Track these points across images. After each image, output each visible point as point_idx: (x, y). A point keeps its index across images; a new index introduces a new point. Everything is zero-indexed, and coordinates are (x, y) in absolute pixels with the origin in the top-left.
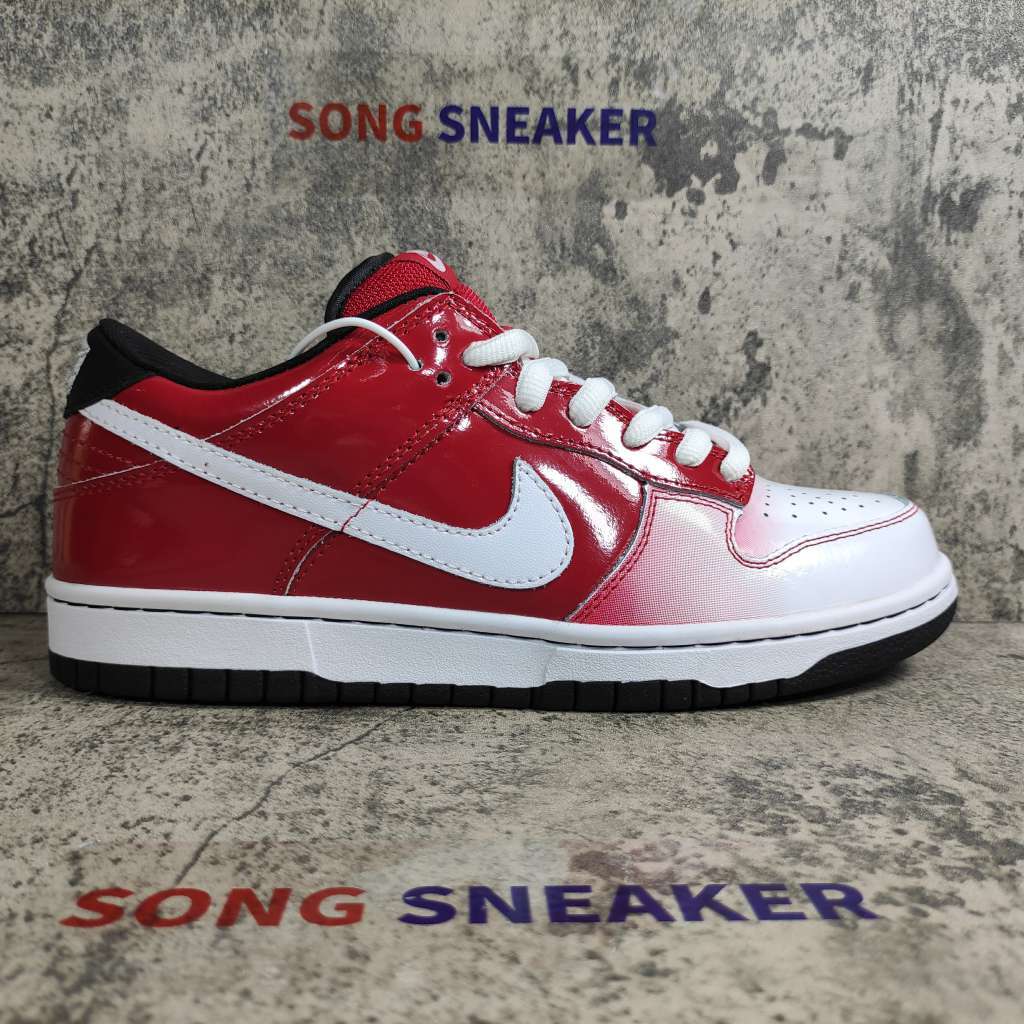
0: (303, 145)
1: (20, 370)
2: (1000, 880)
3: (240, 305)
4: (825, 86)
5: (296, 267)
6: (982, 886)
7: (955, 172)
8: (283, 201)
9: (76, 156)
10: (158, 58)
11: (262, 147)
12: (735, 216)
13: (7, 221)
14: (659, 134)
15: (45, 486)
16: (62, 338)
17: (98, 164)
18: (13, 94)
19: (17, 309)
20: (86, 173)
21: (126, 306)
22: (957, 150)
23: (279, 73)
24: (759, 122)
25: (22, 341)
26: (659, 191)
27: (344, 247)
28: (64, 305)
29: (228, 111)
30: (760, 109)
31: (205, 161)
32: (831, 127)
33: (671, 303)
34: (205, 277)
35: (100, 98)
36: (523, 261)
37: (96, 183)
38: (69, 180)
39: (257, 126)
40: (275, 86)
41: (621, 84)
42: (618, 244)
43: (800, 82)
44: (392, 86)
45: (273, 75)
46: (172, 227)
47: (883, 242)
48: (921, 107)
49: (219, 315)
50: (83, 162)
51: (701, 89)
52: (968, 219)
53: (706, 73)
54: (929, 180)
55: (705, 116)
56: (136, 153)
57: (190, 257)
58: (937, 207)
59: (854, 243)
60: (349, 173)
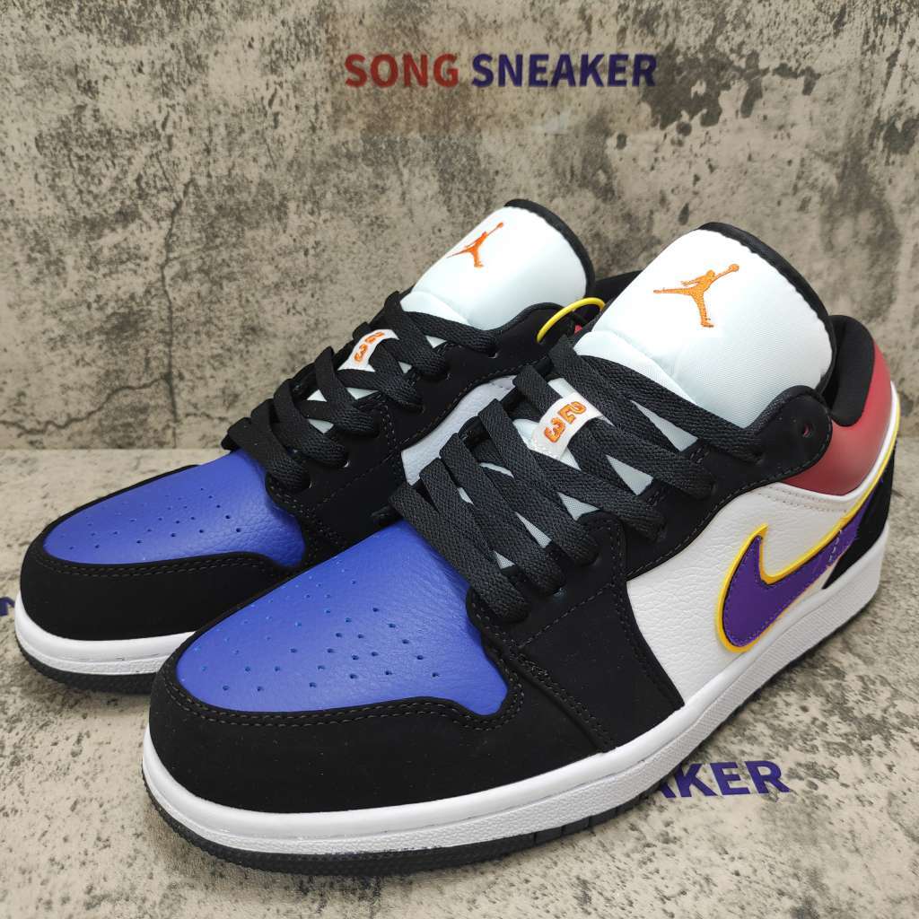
0: (359, 91)
1: (141, 280)
2: (861, 754)
3: (311, 226)
4: (803, 30)
5: (356, 194)
6: (850, 761)
7: (902, 104)
8: (342, 140)
9: (167, 106)
10: (230, 17)
11: (324, 94)
12: (715, 145)
13: (116, 162)
14: (657, 75)
15: (170, 366)
16: (171, 256)
17: (188, 112)
18: (108, 52)
19: (132, 233)
20: (177, 120)
21: (220, 229)
22: (906, 85)
23: (334, 29)
24: (742, 63)
25: (140, 258)
26: (654, 125)
27: (394, 178)
28: (170, 230)
29: (293, 63)
30: (746, 51)
31: (276, 107)
32: (803, 67)
33: (657, 216)
34: (282, 204)
35: (183, 54)
36: (540, 186)
37: (186, 128)
38: (164, 126)
39: (318, 76)
40: (332, 40)
41: (628, 32)
42: (617, 171)
43: (782, 27)
44: (432, 38)
45: (331, 27)
46: (252, 163)
47: (834, 163)
48: (881, 47)
49: (296, 235)
50: (174, 110)
51: (696, 35)
52: (906, 143)
53: (702, 20)
54: (879, 111)
55: (698, 59)
56: (217, 102)
57: (268, 188)
58: (882, 134)
59: (810, 165)
60: (397, 115)
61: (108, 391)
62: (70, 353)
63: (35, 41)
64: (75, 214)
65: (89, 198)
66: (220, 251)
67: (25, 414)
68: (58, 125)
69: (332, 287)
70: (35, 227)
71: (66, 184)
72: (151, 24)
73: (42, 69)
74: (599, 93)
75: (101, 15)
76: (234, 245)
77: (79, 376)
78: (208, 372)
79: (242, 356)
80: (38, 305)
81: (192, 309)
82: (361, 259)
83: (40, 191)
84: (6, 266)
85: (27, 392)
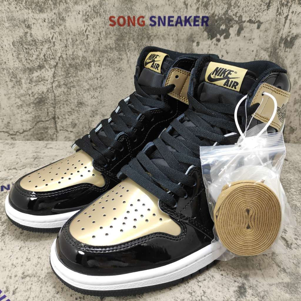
0: (113, 28)
1: (45, 87)
3: (99, 70)
4: (257, 8)
5: (113, 61)
7: (289, 32)
8: (108, 43)
9: (53, 32)
10: (72, 4)
11: (102, 29)
12: (228, 45)
13: (37, 50)
14: (209, 23)
15: (55, 114)
16: (55, 80)
17: (60, 34)
18: (34, 15)
19: (43, 73)
20: (56, 37)
21: (70, 71)
22: (291, 26)
23: (106, 8)
24: (237, 19)
25: (45, 80)
26: (208, 39)
27: (125, 55)
28: (55, 71)
29: (93, 19)
30: (238, 15)
31: (87, 33)
32: (257, 20)
34: (89, 63)
35: (58, 16)
37: (59, 39)
38: (52, 39)
39: (101, 23)
40: (105, 12)
41: (200, 9)
43: (250, 7)
44: (136, 11)
45: (104, 7)
46: (80, 51)
47: (268, 51)
48: (283, 14)
49: (94, 73)
50: (55, 34)
51: (222, 10)
52: (291, 45)
53: (224, 5)
54: (282, 34)
55: (222, 18)
56: (69, 31)
57: (85, 59)
58: (283, 42)
59: (260, 52)
60: (126, 35)
61: (36, 122)
62: (24, 110)
63: (12, 12)
64: (25, 66)
65: (29, 61)
66: (70, 79)
67: (10, 129)
68: (19, 38)
69: (106, 90)
70: (13, 70)
71: (22, 57)
72: (48, 7)
73: (14, 20)
74: (190, 28)
75: (32, 4)
76: (75, 77)
77: (26, 117)
78: (67, 116)
79: (77, 112)
80: (14, 95)
81: (62, 97)
82: (115, 81)
83: (14, 59)
84: (4, 82)
85: (11, 122)
